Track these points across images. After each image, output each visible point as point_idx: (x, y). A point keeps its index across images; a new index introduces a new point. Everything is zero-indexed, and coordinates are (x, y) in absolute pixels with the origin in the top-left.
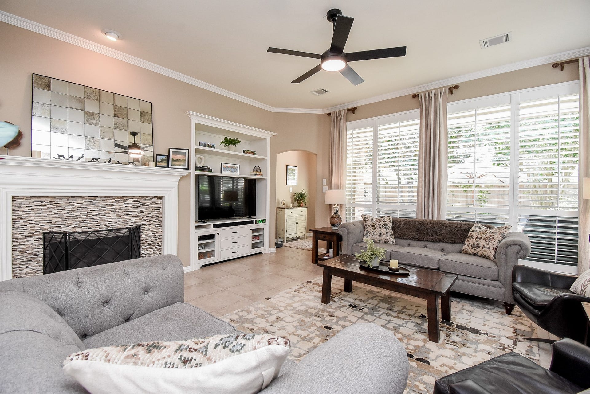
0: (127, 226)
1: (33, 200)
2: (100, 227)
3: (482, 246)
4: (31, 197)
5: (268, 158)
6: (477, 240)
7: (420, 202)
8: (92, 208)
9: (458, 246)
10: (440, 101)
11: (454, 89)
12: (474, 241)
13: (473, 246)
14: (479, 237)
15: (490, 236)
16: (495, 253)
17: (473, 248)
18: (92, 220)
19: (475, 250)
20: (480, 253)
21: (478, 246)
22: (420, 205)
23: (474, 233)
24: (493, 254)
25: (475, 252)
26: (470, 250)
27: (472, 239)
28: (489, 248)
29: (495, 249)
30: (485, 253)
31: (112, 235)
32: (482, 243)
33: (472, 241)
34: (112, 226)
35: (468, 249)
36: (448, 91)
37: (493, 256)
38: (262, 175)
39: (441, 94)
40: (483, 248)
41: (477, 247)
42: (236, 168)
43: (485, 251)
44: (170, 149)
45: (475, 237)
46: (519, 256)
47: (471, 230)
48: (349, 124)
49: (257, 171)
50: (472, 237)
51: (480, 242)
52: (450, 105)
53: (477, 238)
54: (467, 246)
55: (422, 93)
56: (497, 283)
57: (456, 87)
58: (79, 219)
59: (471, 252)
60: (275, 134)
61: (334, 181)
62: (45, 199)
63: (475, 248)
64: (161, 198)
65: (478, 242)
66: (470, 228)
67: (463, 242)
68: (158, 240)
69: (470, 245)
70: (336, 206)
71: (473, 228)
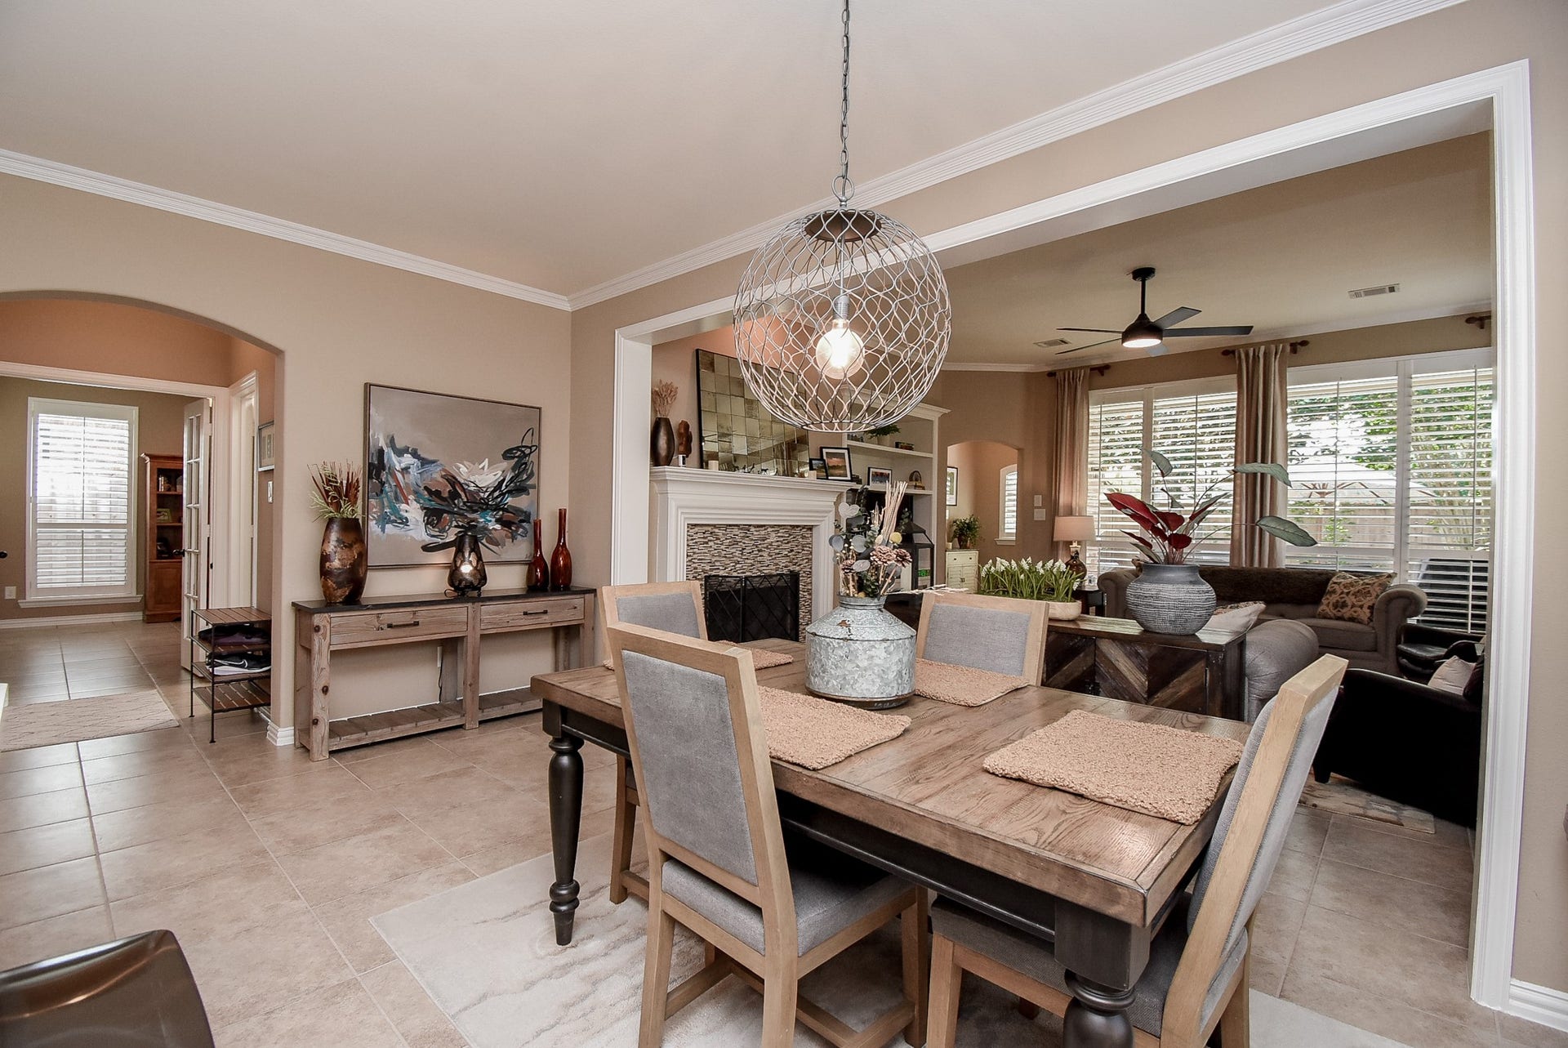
0: (778, 572)
1: (696, 529)
2: (754, 571)
3: (1350, 604)
4: (696, 525)
5: (935, 456)
6: (1342, 596)
7: (1237, 537)
8: (746, 542)
9: (1309, 609)
10: (1275, 366)
11: (1299, 346)
12: (1338, 598)
13: (1336, 606)
14: (1346, 591)
15: (1364, 589)
16: (1372, 613)
17: (1336, 608)
18: (746, 561)
19: (1339, 611)
20: (1347, 616)
21: (1344, 605)
22: (1237, 544)
23: (1336, 586)
24: (1369, 615)
25: (1339, 614)
26: (1330, 611)
27: (1333, 596)
28: (1361, 607)
29: (1371, 608)
30: (1355, 615)
31: (766, 584)
32: (1350, 600)
33: (1334, 598)
34: (765, 572)
35: (1328, 611)
36: (1288, 348)
37: (1369, 618)
38: (923, 488)
39: (1276, 353)
40: (1352, 608)
41: (1342, 607)
42: (888, 476)
43: (1355, 612)
44: (821, 448)
45: (1339, 592)
46: (1408, 613)
47: (1331, 582)
48: (1094, 394)
49: (916, 480)
50: (1334, 592)
51: (1347, 599)
52: (1291, 372)
53: (1342, 593)
54: (1325, 606)
55: (1241, 350)
56: (1376, 655)
57: (1304, 343)
58: (735, 559)
59: (1332, 615)
60: (947, 411)
61: (1063, 499)
62: (707, 528)
63: (1338, 609)
64: (810, 528)
65: (1343, 600)
66: (1329, 580)
67: (1318, 602)
68: (808, 597)
69: (1331, 604)
70: (1075, 545)
71: (1334, 579)
